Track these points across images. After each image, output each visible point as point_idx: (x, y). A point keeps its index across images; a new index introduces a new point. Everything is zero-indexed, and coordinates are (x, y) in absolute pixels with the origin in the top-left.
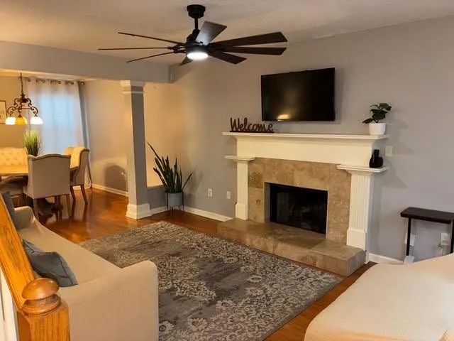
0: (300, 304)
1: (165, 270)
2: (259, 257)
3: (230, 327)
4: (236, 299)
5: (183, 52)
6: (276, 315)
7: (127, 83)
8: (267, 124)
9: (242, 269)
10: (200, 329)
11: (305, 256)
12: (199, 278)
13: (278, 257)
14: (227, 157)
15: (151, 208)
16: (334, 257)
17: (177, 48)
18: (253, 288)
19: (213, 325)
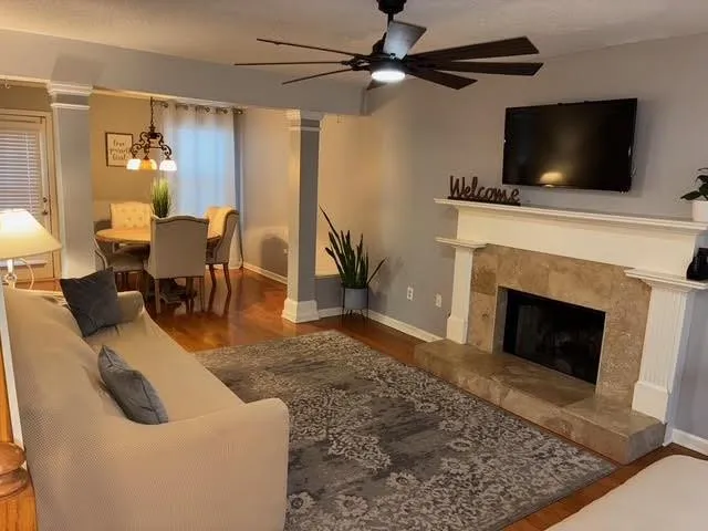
0: (529, 500)
1: (320, 409)
2: (475, 409)
3: (403, 521)
4: (424, 475)
5: (365, 68)
6: (483, 512)
7: (295, 115)
8: (509, 189)
9: (442, 425)
10: (355, 515)
11: (553, 416)
12: (369, 430)
13: (507, 413)
14: (439, 239)
15: (318, 308)
16: (604, 426)
17: (357, 63)
18: (455, 460)
19: (376, 512)
